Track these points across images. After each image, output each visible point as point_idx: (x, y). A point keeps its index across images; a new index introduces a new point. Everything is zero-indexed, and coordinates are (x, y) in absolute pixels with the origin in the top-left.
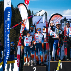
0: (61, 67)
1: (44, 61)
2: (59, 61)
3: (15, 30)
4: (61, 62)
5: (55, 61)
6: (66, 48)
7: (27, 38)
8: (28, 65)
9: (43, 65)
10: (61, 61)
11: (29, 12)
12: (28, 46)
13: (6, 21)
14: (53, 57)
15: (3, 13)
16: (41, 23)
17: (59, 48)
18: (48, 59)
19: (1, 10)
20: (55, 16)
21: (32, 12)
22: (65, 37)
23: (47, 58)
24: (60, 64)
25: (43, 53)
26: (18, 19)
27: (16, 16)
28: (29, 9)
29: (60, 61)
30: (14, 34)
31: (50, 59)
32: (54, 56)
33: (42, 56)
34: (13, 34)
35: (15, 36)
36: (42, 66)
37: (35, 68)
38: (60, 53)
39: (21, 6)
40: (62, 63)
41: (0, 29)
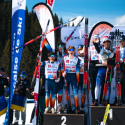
0: (111, 116)
1: (80, 105)
2: (106, 106)
3: (30, 50)
4: (110, 108)
5: (100, 106)
6: (119, 83)
7: (49, 64)
8: (53, 112)
9: (78, 113)
10: (111, 105)
11: (55, 19)
12: (51, 78)
13: (15, 34)
14: (96, 98)
15: (10, 21)
16: (76, 38)
17: (106, 82)
18: (88, 102)
19: (6, 15)
20: (99, 26)
21: (61, 20)
22: (118, 63)
23: (86, 100)
24: (109, 112)
25: (80, 91)
26: (36, 31)
27: (32, 25)
28: (55, 14)
29: (109, 105)
31: (91, 103)
32: (98, 98)
33: (76, 96)
34: (27, 57)
35: (30, 62)
36: (77, 115)
37: (63, 117)
38: (108, 92)
39: (40, 8)
40: (111, 110)
41: (4, 48)
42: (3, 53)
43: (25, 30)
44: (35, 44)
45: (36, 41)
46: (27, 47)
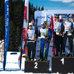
3: (14, 23)
27: (15, 8)
30: (13, 27)
35: (14, 30)
43: (11, 11)
44: (16, 19)
45: (17, 17)
46: (12, 21)
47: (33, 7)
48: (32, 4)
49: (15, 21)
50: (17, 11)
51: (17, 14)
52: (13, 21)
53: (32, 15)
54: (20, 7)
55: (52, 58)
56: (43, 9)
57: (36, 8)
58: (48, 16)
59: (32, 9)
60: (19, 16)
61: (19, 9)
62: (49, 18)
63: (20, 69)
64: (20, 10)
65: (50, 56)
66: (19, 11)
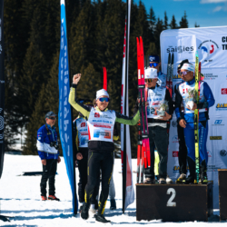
3: (97, 70)
19: (52, 9)
21: (151, 13)
27: (99, 25)
34: (91, 83)
36: (194, 185)
41: (50, 68)
42: (50, 77)
43: (87, 35)
44: (105, 59)
45: (107, 52)
46: (91, 65)
47: (154, 18)
48: (151, 10)
49: (100, 64)
50: (106, 35)
51: (106, 42)
52: (95, 66)
53: (151, 44)
54: (114, 22)
55: (220, 172)
56: (184, 24)
57: (164, 20)
58: (203, 45)
59: (153, 23)
60: (113, 48)
61: (113, 26)
62: (205, 49)
63: (123, 209)
64: (116, 29)
65: (214, 168)
66: (112, 34)
